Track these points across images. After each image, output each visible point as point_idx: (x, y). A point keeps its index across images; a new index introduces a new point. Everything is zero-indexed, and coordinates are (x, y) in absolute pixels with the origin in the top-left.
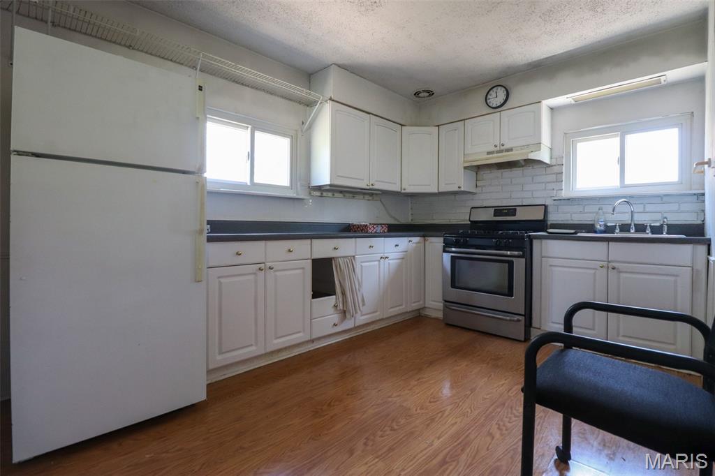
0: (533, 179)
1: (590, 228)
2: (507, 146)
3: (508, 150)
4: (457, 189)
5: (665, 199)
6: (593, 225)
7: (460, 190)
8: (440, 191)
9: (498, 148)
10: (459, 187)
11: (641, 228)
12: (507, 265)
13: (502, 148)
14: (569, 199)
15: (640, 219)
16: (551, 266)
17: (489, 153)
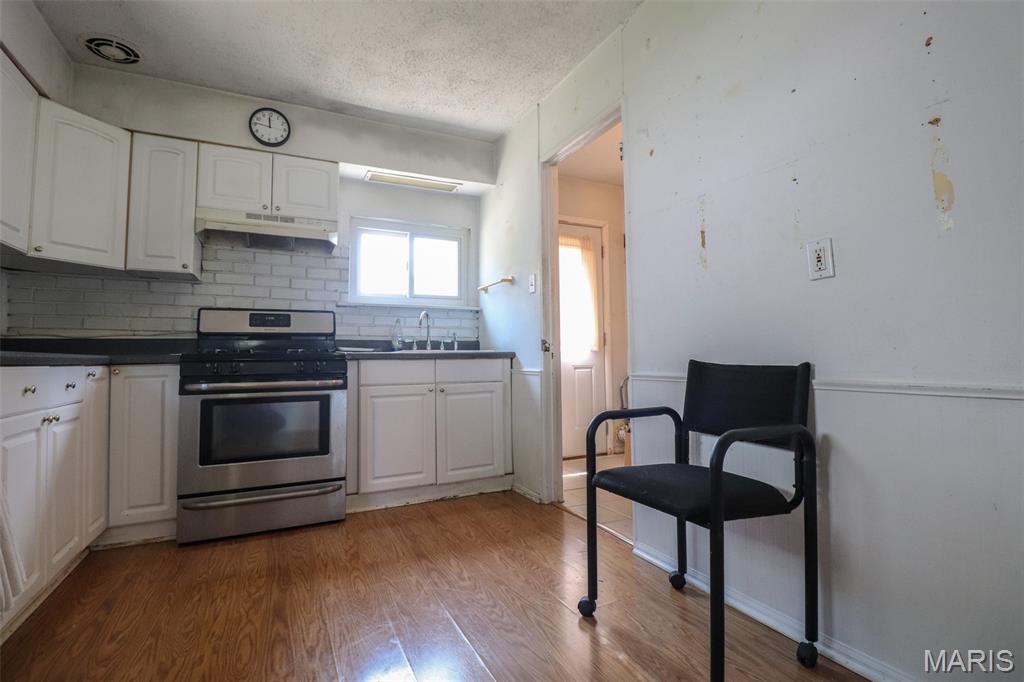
0: (307, 271)
1: (388, 346)
2: (284, 213)
3: (285, 219)
4: (179, 269)
5: (451, 314)
6: (390, 343)
7: (185, 271)
8: (130, 267)
9: (268, 212)
10: (184, 267)
11: (436, 345)
12: (317, 403)
13: (275, 213)
14: (355, 307)
15: (435, 335)
16: (372, 397)
17: (249, 216)
